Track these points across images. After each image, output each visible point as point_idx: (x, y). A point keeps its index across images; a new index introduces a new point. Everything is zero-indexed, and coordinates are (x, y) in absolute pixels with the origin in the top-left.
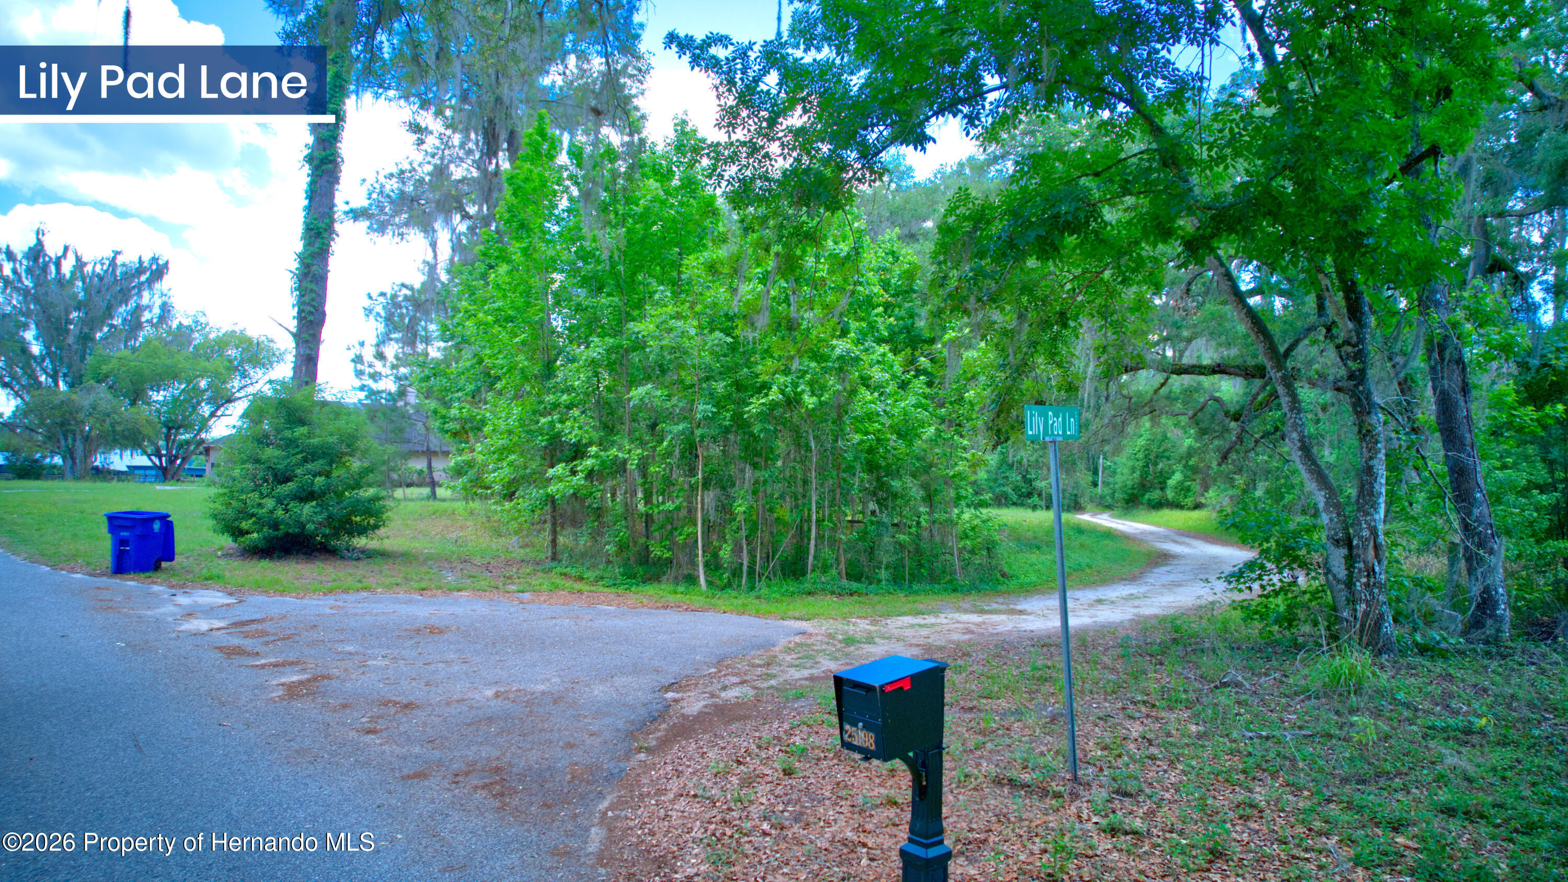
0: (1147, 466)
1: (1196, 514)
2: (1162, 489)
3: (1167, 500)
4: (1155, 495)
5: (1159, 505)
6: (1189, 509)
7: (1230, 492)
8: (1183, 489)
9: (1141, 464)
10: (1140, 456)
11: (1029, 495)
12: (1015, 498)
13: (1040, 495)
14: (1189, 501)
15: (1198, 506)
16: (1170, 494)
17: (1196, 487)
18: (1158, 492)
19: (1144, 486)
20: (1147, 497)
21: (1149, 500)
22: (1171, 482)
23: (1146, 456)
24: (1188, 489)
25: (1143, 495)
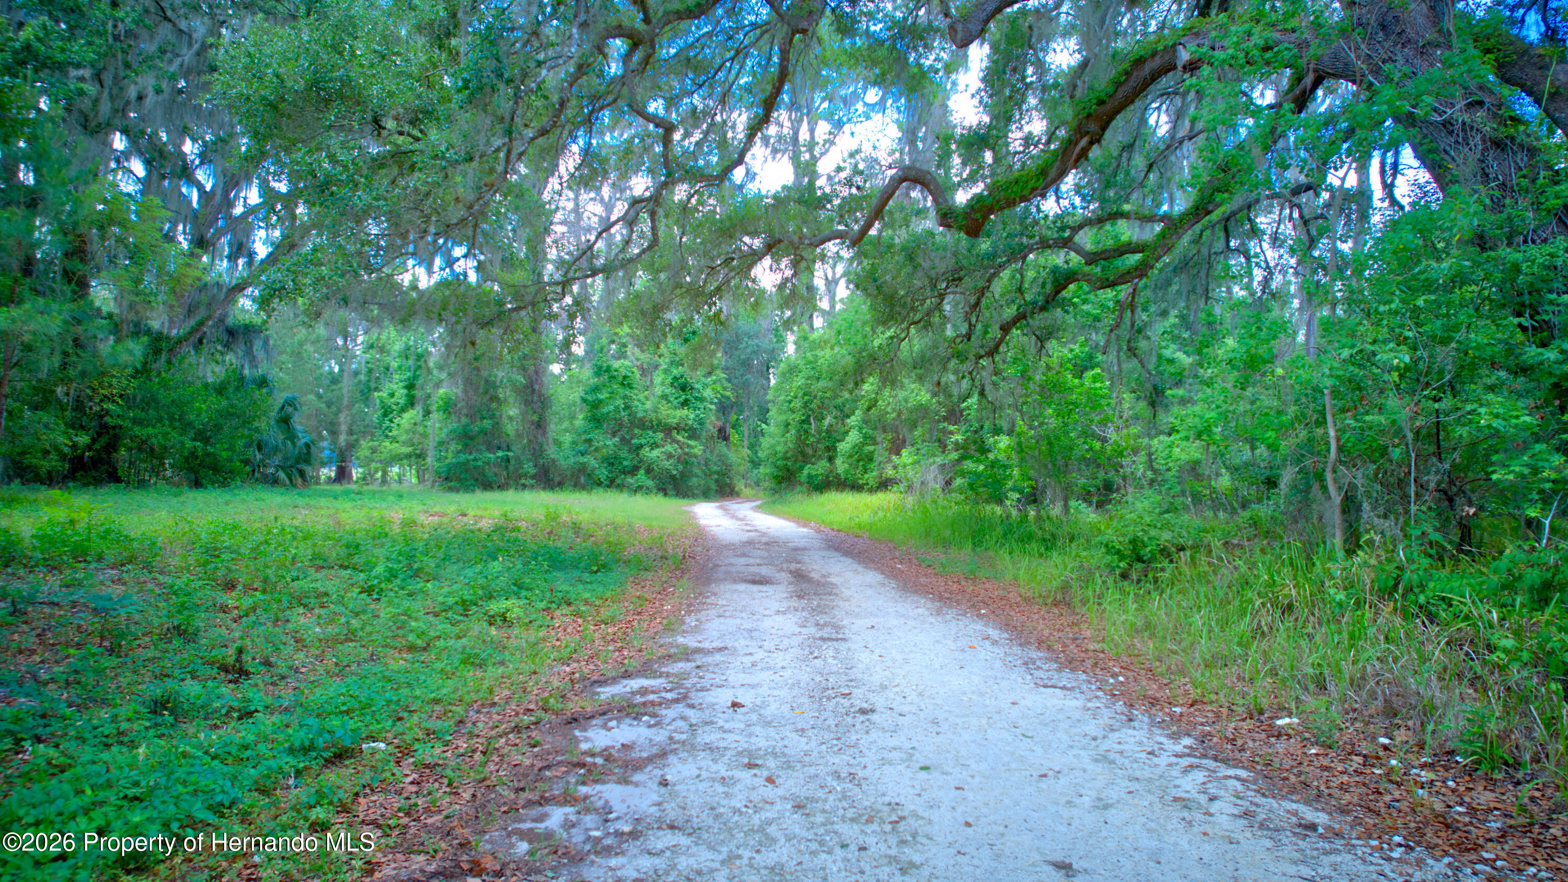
0: (806, 421)
1: (880, 499)
2: (831, 459)
3: (837, 476)
4: (819, 468)
5: (823, 485)
6: (871, 491)
7: (939, 460)
8: (862, 458)
9: (798, 417)
10: (797, 404)
11: (634, 471)
12: (603, 473)
13: (649, 471)
14: (871, 477)
15: (884, 485)
16: (841, 466)
17: (880, 453)
18: (824, 463)
19: (803, 454)
20: (805, 472)
21: (810, 476)
22: (843, 447)
23: (805, 405)
24: (870, 458)
25: (802, 468)
